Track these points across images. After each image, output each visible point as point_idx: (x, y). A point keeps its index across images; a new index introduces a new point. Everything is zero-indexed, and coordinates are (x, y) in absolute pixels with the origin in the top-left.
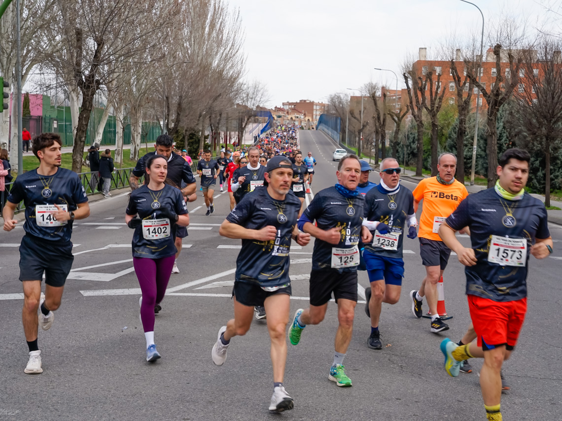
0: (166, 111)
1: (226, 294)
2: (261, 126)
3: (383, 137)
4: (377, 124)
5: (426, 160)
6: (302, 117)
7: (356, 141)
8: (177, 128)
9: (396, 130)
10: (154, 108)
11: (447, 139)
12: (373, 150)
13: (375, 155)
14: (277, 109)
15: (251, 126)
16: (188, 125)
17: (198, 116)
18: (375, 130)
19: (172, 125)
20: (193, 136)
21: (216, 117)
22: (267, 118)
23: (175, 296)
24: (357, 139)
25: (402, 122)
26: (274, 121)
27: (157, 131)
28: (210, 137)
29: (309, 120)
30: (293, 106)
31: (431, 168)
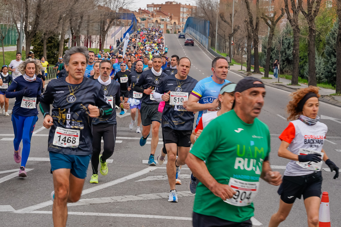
0: (24, 13)
1: (94, 212)
2: (124, 29)
3: (256, 43)
4: (249, 29)
5: (302, 67)
6: (168, 20)
7: (226, 47)
8: (35, 31)
9: (270, 35)
10: (12, 10)
11: (324, 45)
12: (245, 56)
13: (247, 61)
14: (141, 11)
15: (113, 29)
16: (47, 28)
17: (58, 19)
18: (247, 35)
19: (30, 28)
20: (52, 40)
21: (77, 19)
22: (131, 20)
23: (40, 215)
24: (227, 44)
25: (276, 26)
26: (138, 24)
27: (13, 34)
28: (70, 41)
29: (175, 23)
30: (158, 9)
31: (307, 76)
